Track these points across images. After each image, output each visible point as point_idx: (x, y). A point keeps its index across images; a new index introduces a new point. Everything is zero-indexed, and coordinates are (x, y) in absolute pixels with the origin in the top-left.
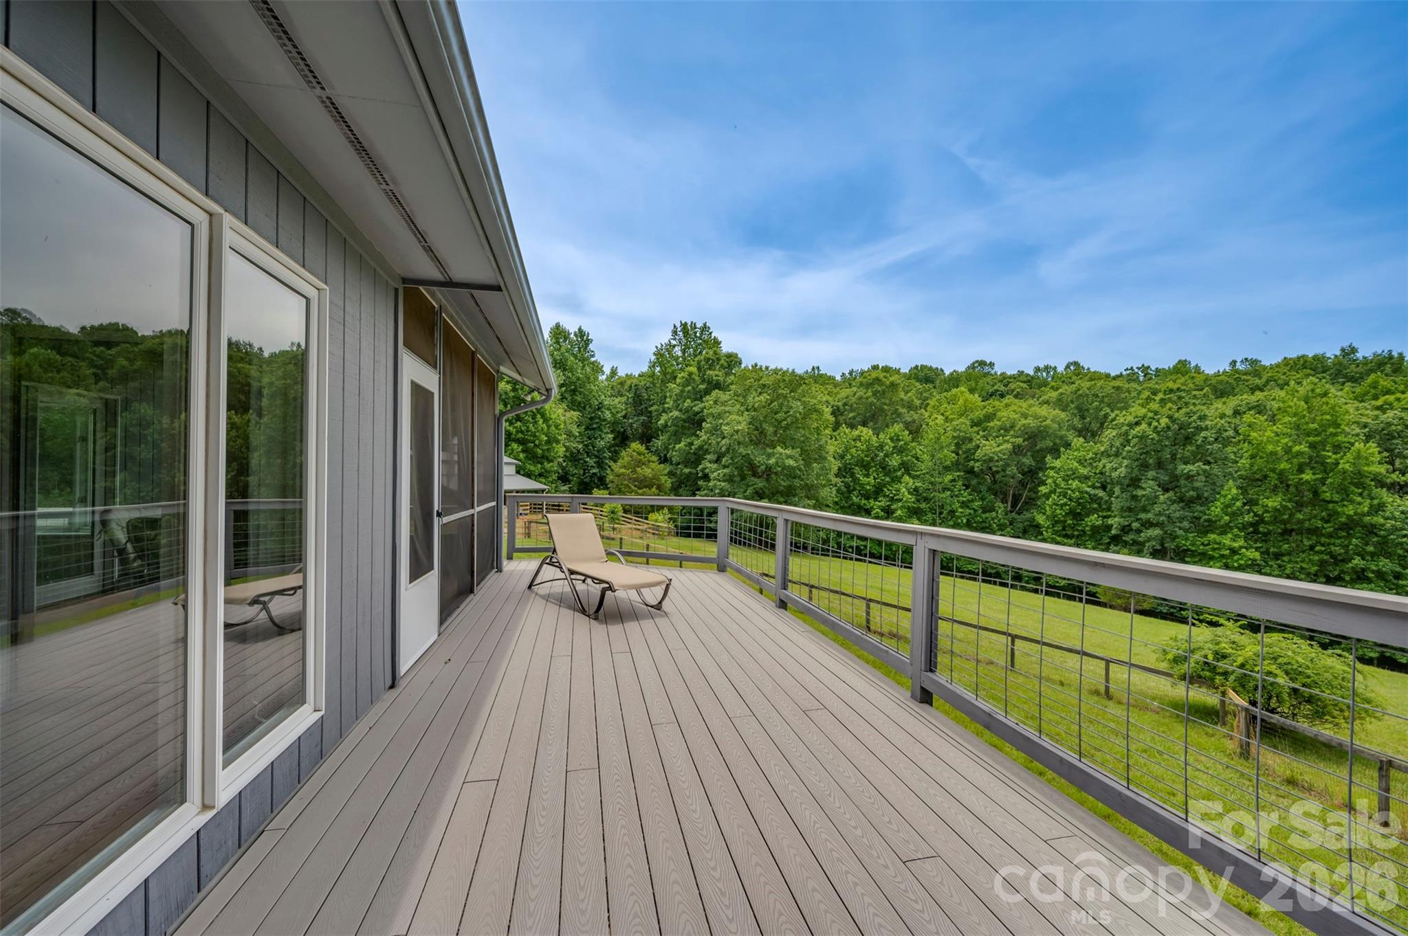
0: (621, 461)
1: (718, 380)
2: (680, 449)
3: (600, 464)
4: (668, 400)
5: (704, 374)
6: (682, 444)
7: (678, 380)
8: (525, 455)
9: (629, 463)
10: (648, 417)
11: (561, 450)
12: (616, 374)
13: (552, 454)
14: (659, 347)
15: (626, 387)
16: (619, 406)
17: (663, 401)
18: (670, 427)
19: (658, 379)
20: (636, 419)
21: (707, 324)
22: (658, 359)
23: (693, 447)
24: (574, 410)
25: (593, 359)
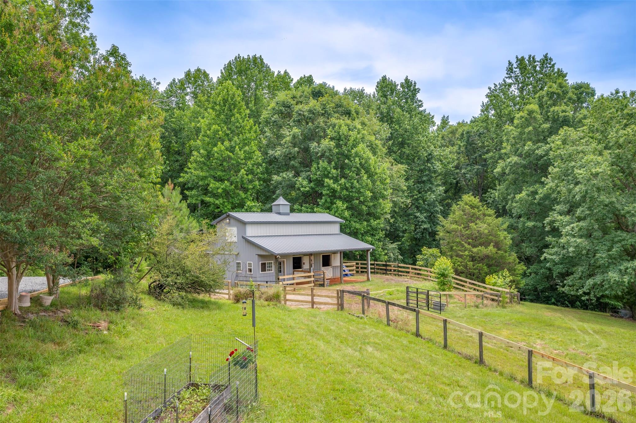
0: (451, 216)
1: (565, 116)
2: (521, 200)
3: (432, 219)
4: (504, 145)
5: (548, 112)
6: (524, 193)
7: (516, 122)
8: (350, 213)
9: (461, 217)
10: (483, 166)
11: (387, 206)
12: (447, 124)
13: (379, 210)
14: (493, 87)
15: (457, 136)
16: (450, 156)
17: (498, 146)
18: (508, 175)
19: (492, 123)
20: (469, 168)
21: (549, 56)
22: (491, 101)
23: (537, 197)
24: (402, 163)
25: (421, 109)
